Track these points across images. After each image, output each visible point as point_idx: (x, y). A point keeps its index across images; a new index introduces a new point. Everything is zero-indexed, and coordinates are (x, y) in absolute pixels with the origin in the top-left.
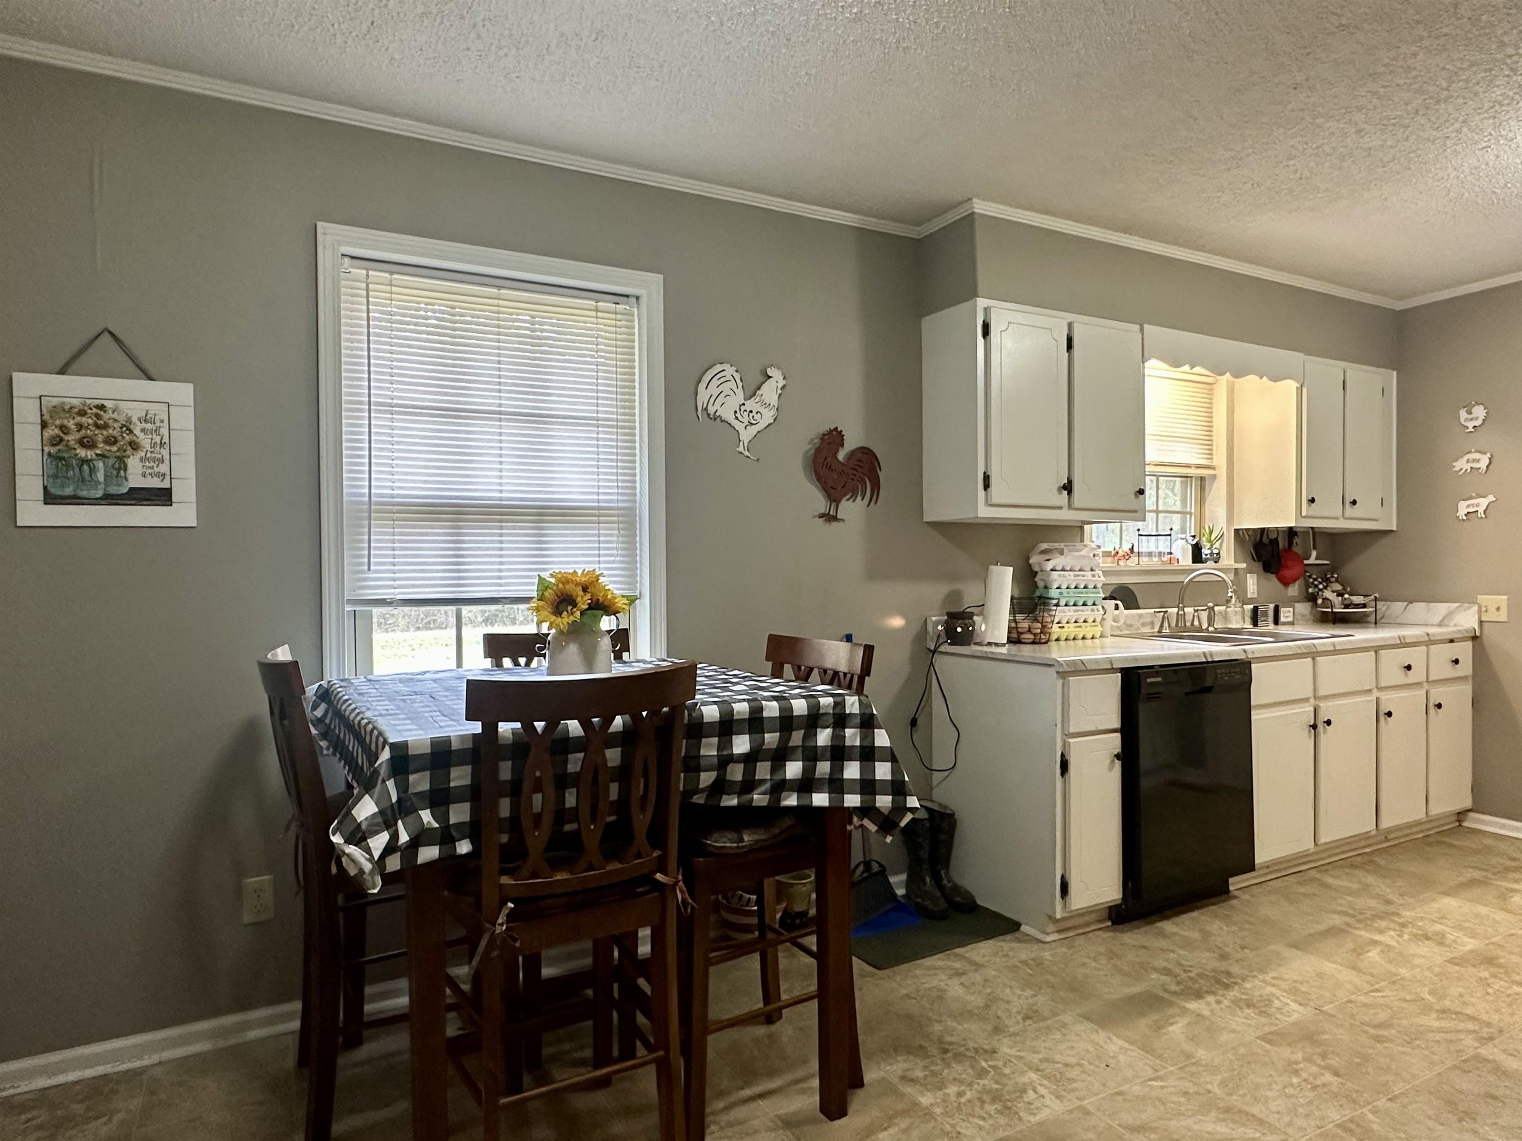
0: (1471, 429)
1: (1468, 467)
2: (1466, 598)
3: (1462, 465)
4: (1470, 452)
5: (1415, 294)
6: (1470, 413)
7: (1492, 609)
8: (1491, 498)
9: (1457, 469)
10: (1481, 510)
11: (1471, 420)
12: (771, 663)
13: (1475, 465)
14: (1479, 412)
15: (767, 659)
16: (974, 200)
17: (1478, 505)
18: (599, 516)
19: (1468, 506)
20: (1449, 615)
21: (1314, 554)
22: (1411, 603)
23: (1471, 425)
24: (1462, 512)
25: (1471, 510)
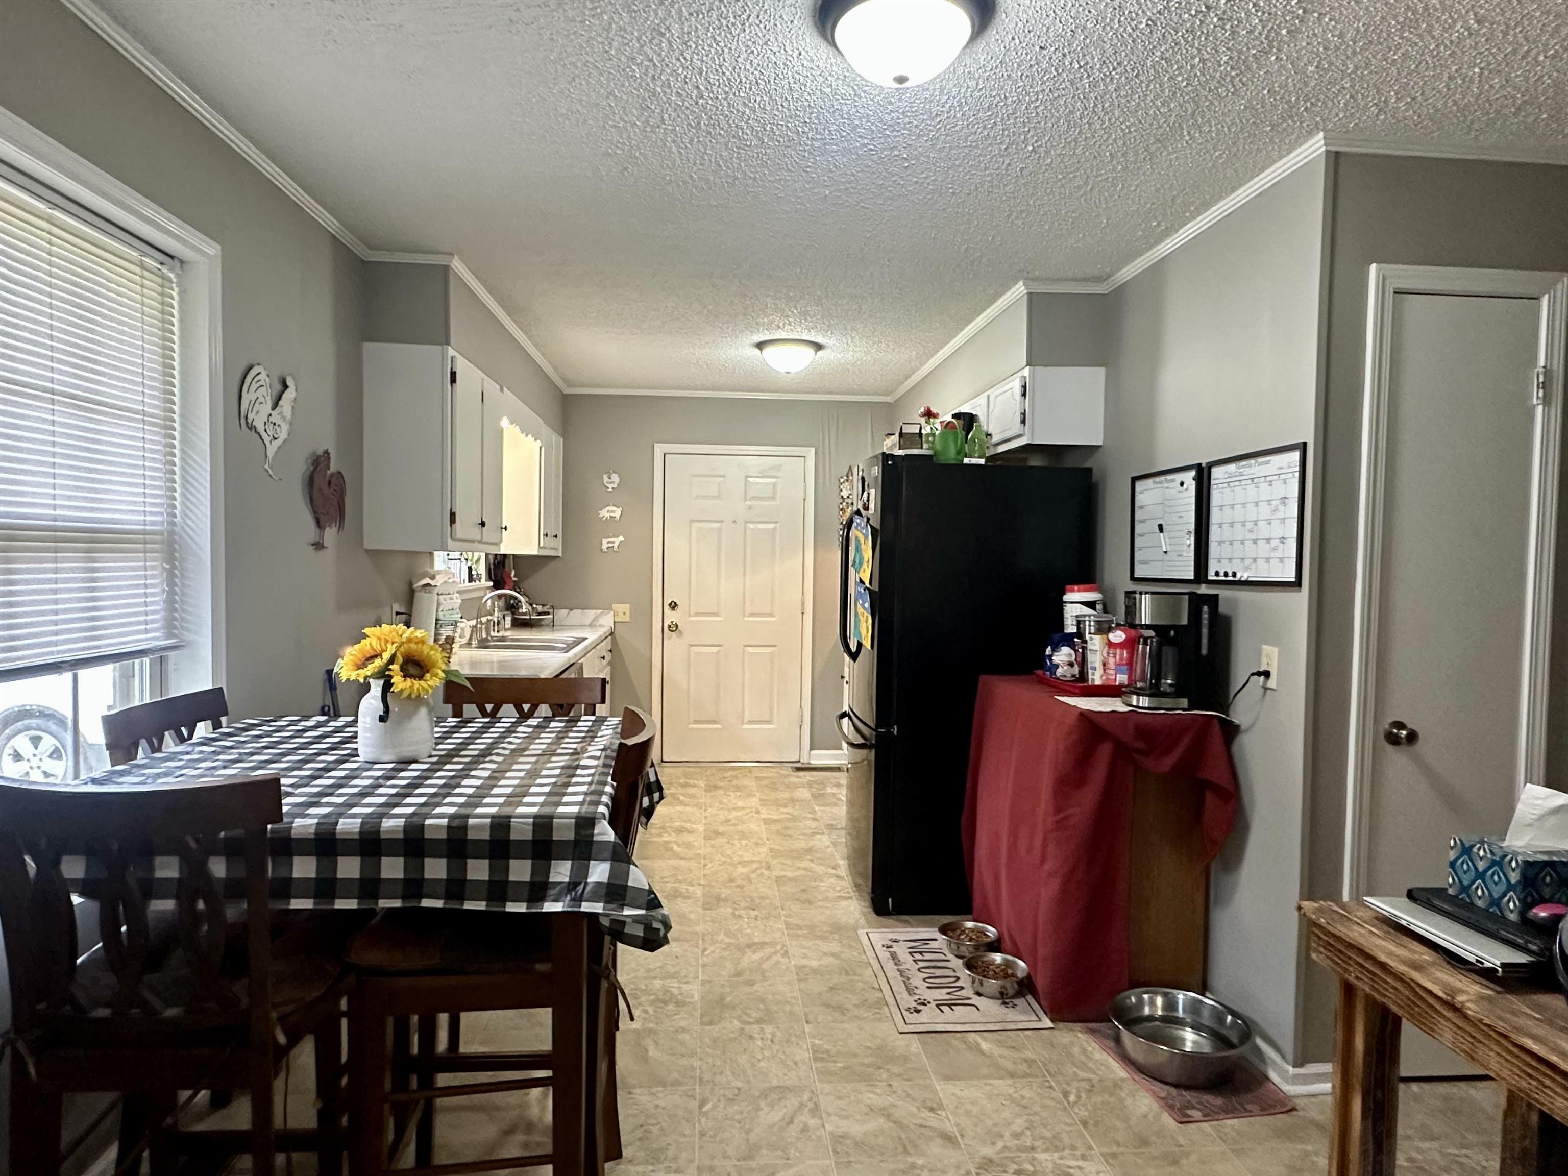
0: (610, 490)
1: (608, 515)
2: (607, 607)
3: (605, 513)
4: (609, 505)
5: (583, 385)
6: (610, 478)
7: (621, 614)
8: (621, 538)
9: (601, 516)
10: (616, 545)
11: (611, 483)
12: (450, 706)
13: (613, 515)
14: (615, 478)
15: (446, 701)
16: (456, 257)
17: (613, 542)
18: (145, 543)
19: (608, 542)
20: (596, 619)
21: (513, 573)
22: (572, 610)
23: (610, 486)
24: (605, 546)
25: (610, 545)
